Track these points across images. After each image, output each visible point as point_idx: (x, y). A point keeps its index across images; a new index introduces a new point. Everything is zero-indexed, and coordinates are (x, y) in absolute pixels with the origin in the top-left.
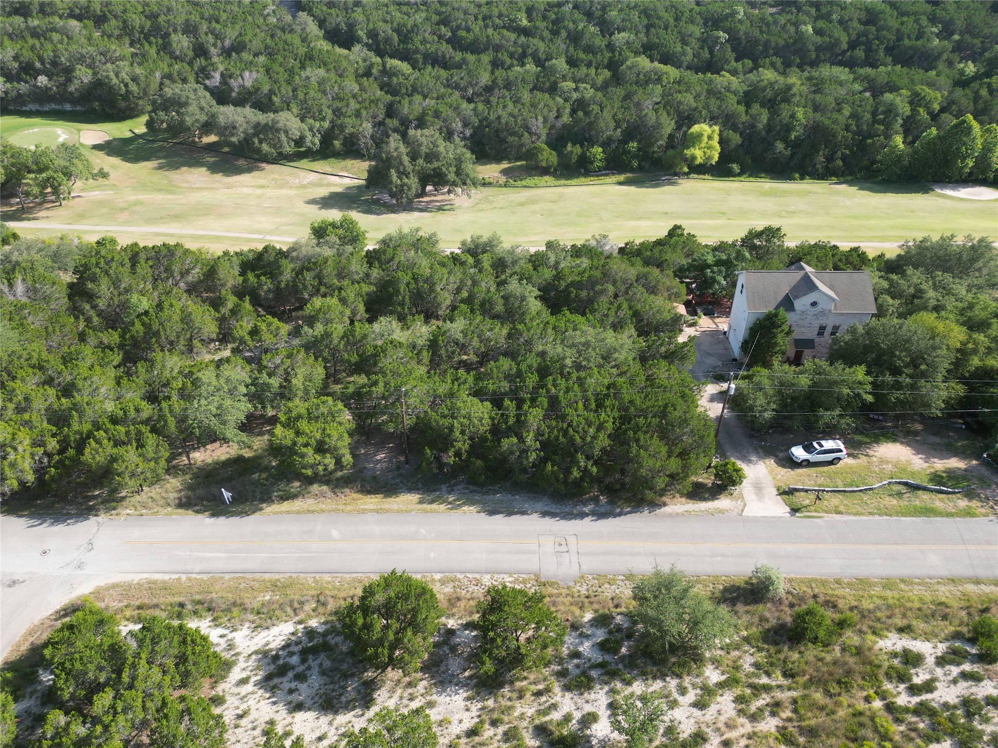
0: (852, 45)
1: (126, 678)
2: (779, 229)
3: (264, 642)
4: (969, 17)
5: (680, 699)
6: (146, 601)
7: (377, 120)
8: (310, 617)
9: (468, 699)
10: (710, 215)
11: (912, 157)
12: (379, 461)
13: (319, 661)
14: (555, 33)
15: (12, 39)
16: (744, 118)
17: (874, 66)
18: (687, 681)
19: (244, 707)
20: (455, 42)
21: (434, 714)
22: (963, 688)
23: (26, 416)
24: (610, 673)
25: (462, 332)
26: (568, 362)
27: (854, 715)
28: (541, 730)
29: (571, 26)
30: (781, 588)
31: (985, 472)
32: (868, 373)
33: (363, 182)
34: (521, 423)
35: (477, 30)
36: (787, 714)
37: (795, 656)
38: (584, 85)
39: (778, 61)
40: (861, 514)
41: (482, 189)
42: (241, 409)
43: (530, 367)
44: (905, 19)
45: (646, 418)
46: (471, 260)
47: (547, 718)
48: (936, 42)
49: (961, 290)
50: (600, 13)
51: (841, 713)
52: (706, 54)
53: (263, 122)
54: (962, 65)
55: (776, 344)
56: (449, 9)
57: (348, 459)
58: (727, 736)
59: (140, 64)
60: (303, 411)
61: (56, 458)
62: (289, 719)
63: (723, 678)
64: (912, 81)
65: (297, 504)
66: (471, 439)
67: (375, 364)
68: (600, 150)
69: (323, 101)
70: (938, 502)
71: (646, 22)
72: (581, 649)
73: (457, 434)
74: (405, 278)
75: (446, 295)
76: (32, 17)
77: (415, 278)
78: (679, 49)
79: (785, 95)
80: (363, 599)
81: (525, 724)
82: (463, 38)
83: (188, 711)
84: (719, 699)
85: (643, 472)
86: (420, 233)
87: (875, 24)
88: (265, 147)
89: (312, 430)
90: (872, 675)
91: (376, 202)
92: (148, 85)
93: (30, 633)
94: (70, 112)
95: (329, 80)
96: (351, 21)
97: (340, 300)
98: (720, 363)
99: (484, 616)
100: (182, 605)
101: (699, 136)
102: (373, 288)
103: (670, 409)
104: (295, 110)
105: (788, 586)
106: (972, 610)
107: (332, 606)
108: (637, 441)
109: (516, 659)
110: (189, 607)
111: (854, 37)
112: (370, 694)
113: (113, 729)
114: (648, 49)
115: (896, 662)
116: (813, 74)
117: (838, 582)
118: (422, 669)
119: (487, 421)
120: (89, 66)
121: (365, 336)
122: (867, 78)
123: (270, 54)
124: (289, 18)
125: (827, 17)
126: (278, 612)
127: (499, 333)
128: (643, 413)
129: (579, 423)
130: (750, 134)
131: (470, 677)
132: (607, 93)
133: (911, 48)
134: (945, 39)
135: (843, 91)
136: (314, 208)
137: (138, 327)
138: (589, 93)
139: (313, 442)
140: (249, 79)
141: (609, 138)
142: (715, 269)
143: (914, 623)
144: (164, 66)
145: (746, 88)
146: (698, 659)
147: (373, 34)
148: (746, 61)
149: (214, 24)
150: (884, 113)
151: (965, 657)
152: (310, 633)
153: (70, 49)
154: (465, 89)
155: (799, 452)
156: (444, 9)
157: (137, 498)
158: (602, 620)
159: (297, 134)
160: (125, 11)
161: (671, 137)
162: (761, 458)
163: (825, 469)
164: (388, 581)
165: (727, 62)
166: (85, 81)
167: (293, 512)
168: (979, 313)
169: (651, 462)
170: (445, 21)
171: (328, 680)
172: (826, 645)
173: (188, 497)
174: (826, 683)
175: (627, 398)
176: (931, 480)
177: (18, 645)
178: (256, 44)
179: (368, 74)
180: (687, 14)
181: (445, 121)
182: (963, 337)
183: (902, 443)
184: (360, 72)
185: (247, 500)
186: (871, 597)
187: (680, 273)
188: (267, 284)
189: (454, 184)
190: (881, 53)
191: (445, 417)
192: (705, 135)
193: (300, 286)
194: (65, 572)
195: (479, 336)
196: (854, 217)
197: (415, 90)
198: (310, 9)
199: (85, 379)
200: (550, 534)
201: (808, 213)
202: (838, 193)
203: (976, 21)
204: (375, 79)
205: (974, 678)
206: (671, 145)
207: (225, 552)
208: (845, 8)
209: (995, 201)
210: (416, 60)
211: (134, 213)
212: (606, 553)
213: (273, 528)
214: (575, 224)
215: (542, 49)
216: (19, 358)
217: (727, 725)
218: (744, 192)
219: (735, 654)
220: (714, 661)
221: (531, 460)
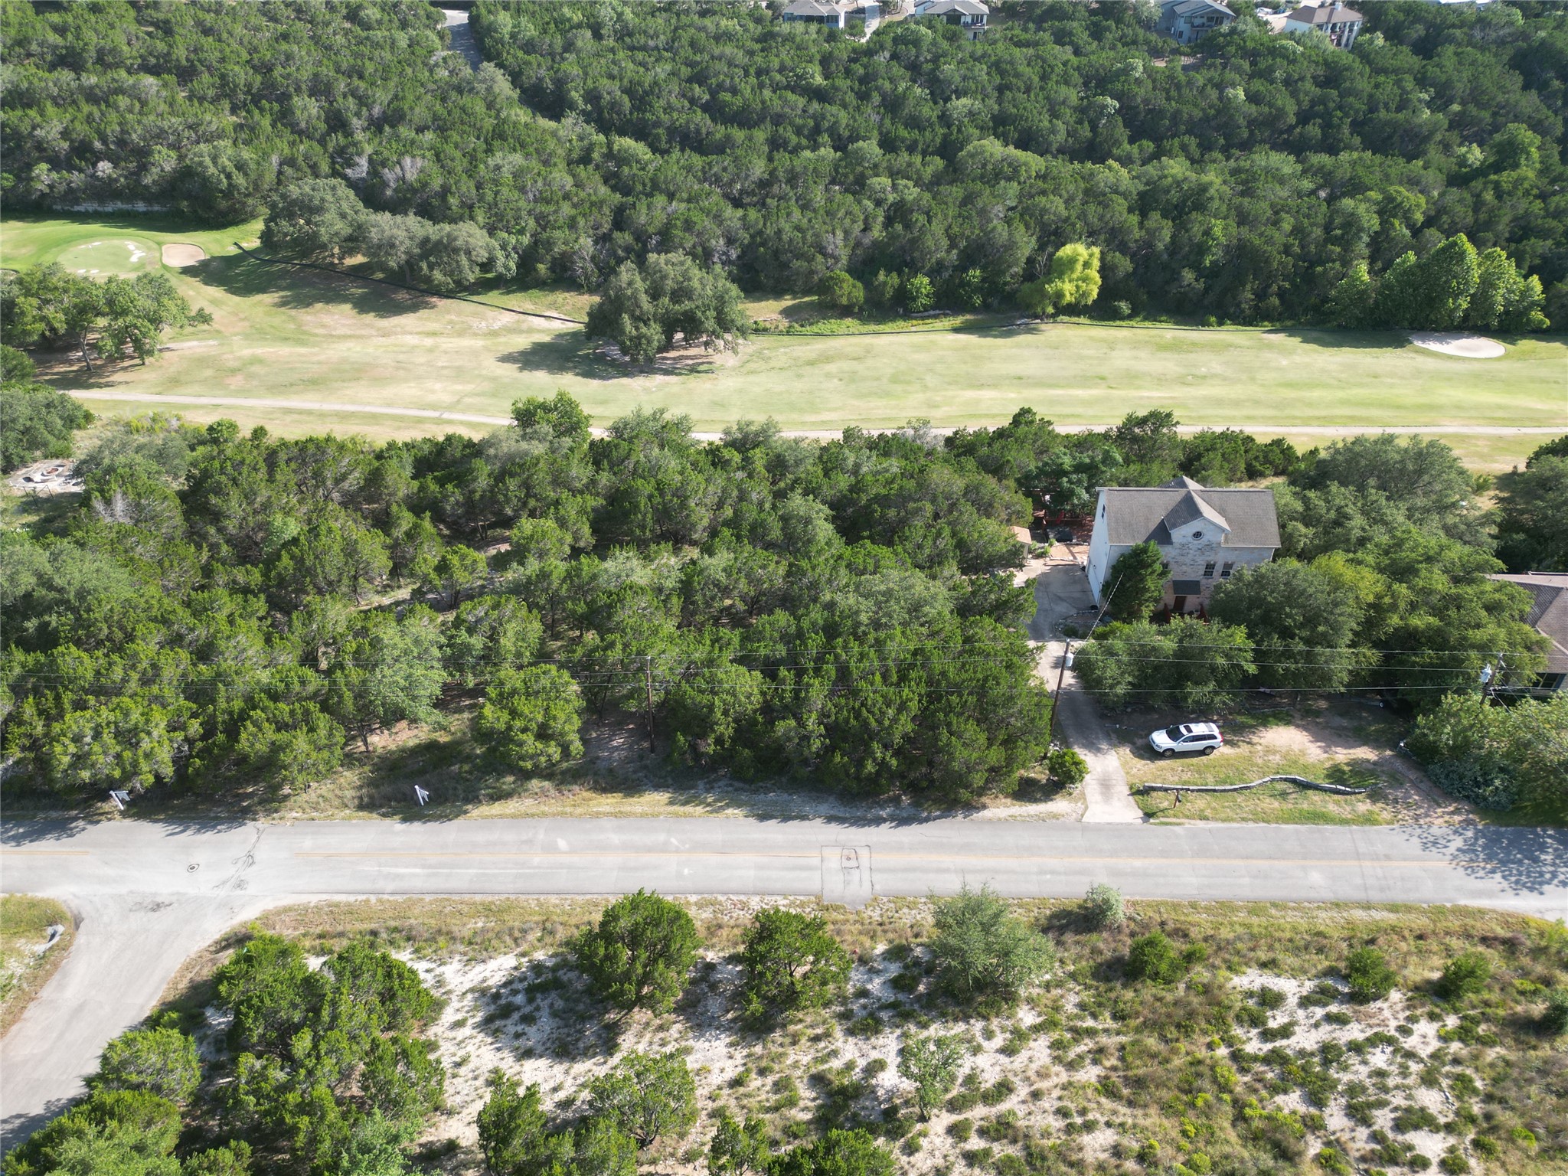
0: (1304, 118)
1: (325, 1015)
2: (1169, 415)
3: (480, 978)
4: (1476, 78)
5: (985, 1044)
6: (328, 928)
7: (600, 232)
8: (535, 949)
9: (731, 1045)
10: (1085, 380)
11: (1381, 294)
12: (617, 748)
13: (549, 1001)
14: (863, 97)
15: (57, 105)
16: (1137, 234)
17: (1333, 150)
18: (995, 1024)
19: (461, 1053)
20: (714, 109)
21: (691, 1063)
22: (1325, 1033)
23: (155, 689)
24: (902, 1014)
25: (724, 570)
26: (864, 618)
27: (1192, 1064)
28: (818, 1080)
29: (887, 86)
30: (1120, 913)
31: (1399, 765)
32: (1250, 636)
33: (581, 327)
34: (799, 702)
35: (747, 91)
36: (1113, 1061)
37: (1129, 995)
38: (905, 182)
39: (1192, 142)
40: (1232, 820)
41: (753, 337)
42: (433, 679)
43: (814, 624)
44: (1382, 79)
45: (960, 696)
46: (737, 458)
47: (826, 1066)
48: (1426, 114)
49: (1397, 514)
50: (930, 66)
51: (1177, 1062)
52: (1086, 132)
53: (434, 238)
54: (1464, 149)
55: (1148, 590)
56: (707, 57)
57: (577, 746)
58: (1038, 1085)
59: (246, 143)
60: (519, 685)
61: (200, 744)
62: (517, 1068)
63: (1039, 1020)
64: (1387, 177)
65: (511, 806)
66: (735, 722)
67: (609, 617)
68: (926, 280)
69: (522, 203)
70: (1332, 805)
71: (998, 80)
72: (869, 987)
73: (719, 714)
74: (646, 488)
75: (703, 512)
76: (88, 71)
77: (660, 488)
78: (1046, 124)
79: (1196, 200)
80: (603, 924)
81: (799, 1073)
82: (725, 104)
83: (405, 1054)
84: (1032, 1044)
85: (956, 765)
86: (666, 416)
87: (1336, 87)
88: (438, 275)
89: (532, 711)
90: (1219, 1021)
91: (601, 359)
92: (261, 176)
93: (188, 968)
94: (145, 213)
95: (529, 170)
96: (560, 75)
97: (557, 520)
98: (1074, 612)
99: (751, 947)
100: (374, 933)
101: (1072, 261)
102: (601, 501)
103: (991, 683)
104: (481, 218)
105: (1130, 911)
106: (1355, 941)
107: (561, 934)
108: (949, 725)
109: (790, 998)
110: (384, 935)
111: (1306, 105)
112: (613, 1039)
113: (318, 1073)
114: (1000, 125)
115: (1251, 1003)
116: (1242, 163)
117: (1193, 906)
118: (675, 1011)
119: (757, 698)
120: (171, 146)
121: (594, 577)
122: (1321, 169)
123: (441, 129)
124: (467, 71)
125: (1266, 75)
126: (494, 943)
127: (774, 571)
128: (957, 688)
129: (876, 702)
130: (1144, 257)
131: (734, 1020)
132: (938, 193)
133: (1387, 123)
134: (1439, 109)
135: (1282, 193)
136: (510, 370)
137: (286, 560)
138: (911, 193)
139: (534, 726)
140: (412, 168)
141: (940, 263)
142: (1074, 477)
143: (1280, 955)
144: (283, 146)
145: (1141, 188)
146: (1010, 998)
147: (593, 97)
148: (1145, 142)
149: (356, 82)
150: (1342, 226)
151: (1334, 997)
152: (537, 968)
153: (145, 120)
154: (731, 182)
155: (1161, 739)
156: (698, 58)
157: (304, 797)
158: (897, 952)
159: (483, 256)
160: (223, 60)
161: (1030, 261)
162: (1113, 746)
163: (1195, 760)
164: (635, 902)
165: (1117, 143)
166: (168, 168)
167: (507, 816)
168: (1406, 555)
169: (965, 753)
170: (699, 77)
171: (561, 1023)
172: (1168, 982)
173: (371, 797)
174: (1162, 1027)
175: (937, 668)
176: (1328, 776)
177: (176, 982)
178: (420, 113)
179: (585, 159)
180: (1059, 69)
181: (699, 235)
182: (1379, 588)
183: (1297, 726)
184: (575, 156)
185: (446, 800)
186: (1232, 924)
187: (1026, 484)
188: (454, 495)
189: (713, 333)
190: (1346, 130)
191: (702, 692)
192: (1081, 260)
193: (501, 498)
194: (222, 893)
195: (747, 576)
196: (1289, 385)
197: (655, 187)
198: (499, 55)
199: (228, 638)
200: (836, 844)
201: (1225, 379)
202: (1270, 346)
203: (1486, 82)
204: (597, 167)
205: (1340, 1020)
206: (1029, 275)
207: (423, 866)
208: (1293, 62)
209: (1499, 359)
210: (657, 137)
211: (251, 376)
212: (906, 870)
213: (481, 837)
214: (887, 394)
215: (844, 122)
216: (134, 608)
217: (1039, 1074)
218: (1135, 345)
219: (1056, 992)
220: (1030, 1001)
221: (814, 748)
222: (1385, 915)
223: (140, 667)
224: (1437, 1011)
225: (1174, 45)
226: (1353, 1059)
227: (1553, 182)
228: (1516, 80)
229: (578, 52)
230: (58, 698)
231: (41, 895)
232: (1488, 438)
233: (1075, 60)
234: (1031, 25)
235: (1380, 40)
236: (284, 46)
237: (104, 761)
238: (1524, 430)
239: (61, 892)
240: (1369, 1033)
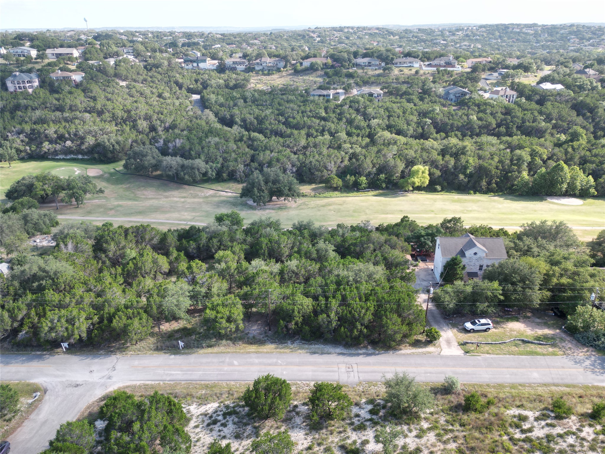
0: (499, 125)
2: (460, 218)
3: (204, 410)
4: (560, 112)
5: (409, 434)
6: (144, 393)
7: (246, 163)
8: (226, 400)
9: (306, 434)
10: (426, 212)
11: (534, 183)
12: (254, 330)
13: (231, 419)
14: (340, 119)
15: (54, 123)
16: (441, 162)
17: (511, 135)
18: (412, 427)
19: (198, 437)
20: (286, 124)
22: (547, 430)
23: (81, 306)
24: (374, 423)
25: (296, 266)
26: (351, 279)
27: (493, 442)
28: (342, 447)
29: (348, 116)
30: (459, 387)
31: (563, 335)
32: (500, 285)
33: (238, 195)
34: (327, 308)
35: (299, 118)
36: (461, 441)
37: (465, 417)
38: (356, 146)
39: (459, 134)
40: (500, 354)
41: (302, 198)
42: (187, 303)
43: (332, 281)
44: (526, 112)
45: (390, 305)
46: (298, 233)
47: (345, 442)
48: (543, 124)
49: (550, 246)
50: (363, 109)
51: (487, 442)
52: (420, 130)
53: (186, 164)
54: (558, 136)
55: (458, 274)
56: (284, 108)
57: (241, 326)
58: (432, 449)
59: (121, 135)
60: (220, 302)
61: (97, 325)
63: (430, 426)
64: (532, 144)
65: (215, 349)
66: (303, 316)
67: (253, 281)
68: (365, 178)
69: (218, 154)
70: (539, 349)
71: (387, 114)
72: (360, 413)
73: (296, 313)
74: (264, 241)
75: (286, 249)
76: (66, 112)
77: (270, 241)
78: (406, 127)
79: (463, 151)
80: (254, 386)
81: (334, 445)
82: (291, 122)
83: (177, 431)
84: (428, 435)
85: (390, 332)
86: (271, 220)
87: (510, 115)
88: (187, 177)
89: (226, 311)
90: (503, 426)
91: (246, 205)
92: (125, 146)
93: (88, 407)
94: (81, 159)
95: (221, 143)
96: (232, 114)
97: (232, 252)
101: (418, 171)
102: (248, 247)
103: (401, 301)
104: (203, 158)
105: (463, 387)
106: (554, 398)
107: (236, 395)
108: (386, 316)
109: (329, 416)
111: (499, 121)
112: (258, 432)
113: (143, 437)
114: (389, 128)
115: (515, 419)
116: (478, 140)
117: (488, 385)
118: (283, 421)
119: (311, 307)
120: (93, 136)
121: (248, 269)
122: (507, 142)
123: (190, 130)
124: (199, 112)
125: (484, 111)
126: (210, 398)
127: (315, 267)
128: (389, 302)
129: (357, 308)
130: (445, 171)
131: (306, 426)
132: (368, 149)
133: (530, 126)
134: (548, 122)
135: (493, 149)
137: (131, 264)
138: (358, 150)
139: (225, 316)
140: (178, 143)
141: (369, 172)
142: (426, 238)
143: (525, 403)
144: (133, 136)
145: (442, 147)
146: (418, 417)
147: (244, 120)
148: (442, 133)
149: (160, 115)
150: (517, 160)
151: (548, 417)
152: (227, 407)
153: (84, 128)
154: (293, 147)
155: (468, 325)
156: (281, 108)
157: (134, 348)
158: (371, 402)
159: (204, 170)
160: (114, 109)
161: (403, 172)
162: (450, 328)
163: (483, 334)
164: (267, 378)
165: (432, 134)
166: (91, 143)
167: (214, 353)
168: (557, 258)
169: (393, 327)
170: (281, 114)
171: (237, 426)
172: (480, 412)
174: (480, 428)
175: (381, 296)
176: (535, 339)
177: (83, 413)
178: (182, 125)
179: (241, 140)
180: (409, 110)
181: (282, 164)
182: (547, 268)
183: (521, 322)
184: (237, 139)
185: (190, 347)
186: (504, 392)
187: (408, 240)
188: (193, 245)
189: (288, 196)
190: (515, 129)
191: (290, 305)
192: (421, 171)
193: (211, 246)
194: (103, 381)
195: (305, 269)
196: (503, 213)
197: (266, 148)
198: (210, 108)
199: (110, 288)
200: (344, 363)
201: (478, 211)
202: (494, 201)
203: (563, 113)
204: (245, 142)
205: (552, 426)
206: (403, 176)
207: (181, 371)
208: (493, 107)
209: (581, 205)
210: (266, 133)
211: (117, 211)
212: (372, 372)
213: (204, 360)
214: (352, 216)
215: (333, 128)
216: (75, 279)
217: (432, 445)
218: (444, 200)
219: (436, 416)
220: (425, 419)
221: (333, 325)
222: (565, 388)
223: (76, 298)
224: (592, 423)
225: (450, 103)
226: (560, 440)
227: (592, 145)
228: (574, 113)
229: (238, 106)
230: (44, 309)
231: (31, 381)
232: (581, 230)
233: (415, 108)
234: (398, 97)
235: (523, 100)
236: (135, 104)
237: (61, 329)
238: (594, 228)
239: (39, 380)
240: (565, 430)
